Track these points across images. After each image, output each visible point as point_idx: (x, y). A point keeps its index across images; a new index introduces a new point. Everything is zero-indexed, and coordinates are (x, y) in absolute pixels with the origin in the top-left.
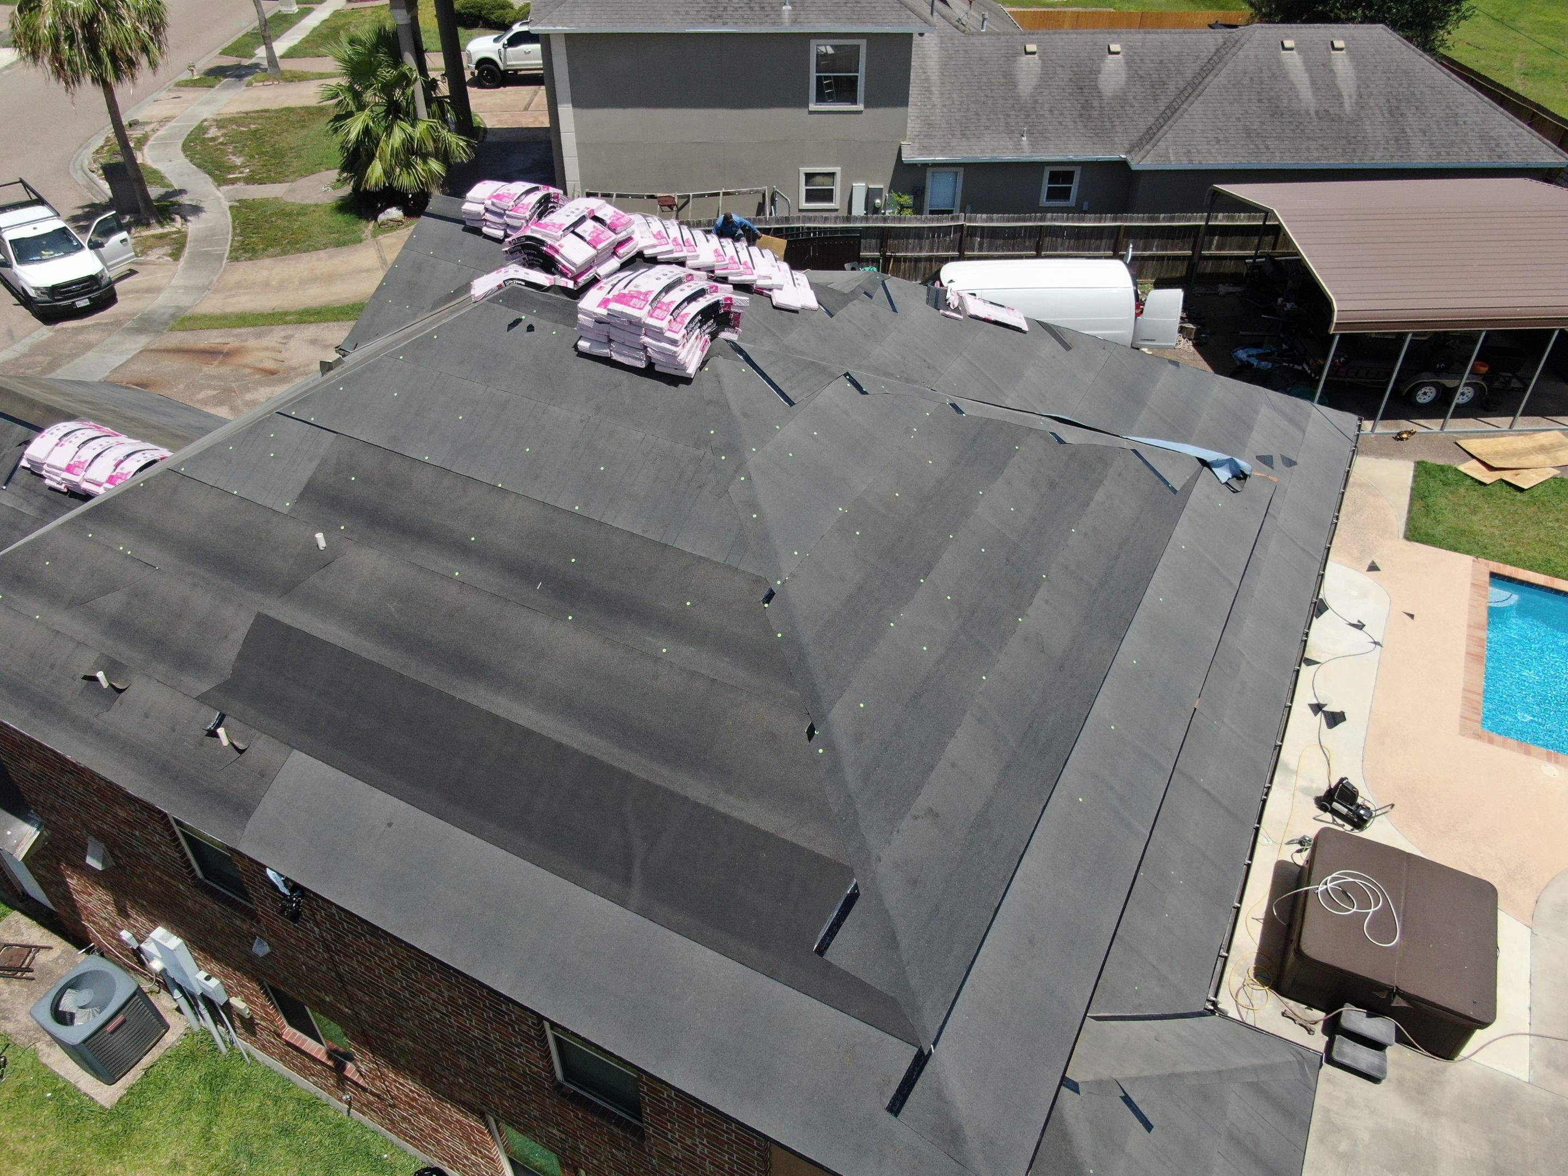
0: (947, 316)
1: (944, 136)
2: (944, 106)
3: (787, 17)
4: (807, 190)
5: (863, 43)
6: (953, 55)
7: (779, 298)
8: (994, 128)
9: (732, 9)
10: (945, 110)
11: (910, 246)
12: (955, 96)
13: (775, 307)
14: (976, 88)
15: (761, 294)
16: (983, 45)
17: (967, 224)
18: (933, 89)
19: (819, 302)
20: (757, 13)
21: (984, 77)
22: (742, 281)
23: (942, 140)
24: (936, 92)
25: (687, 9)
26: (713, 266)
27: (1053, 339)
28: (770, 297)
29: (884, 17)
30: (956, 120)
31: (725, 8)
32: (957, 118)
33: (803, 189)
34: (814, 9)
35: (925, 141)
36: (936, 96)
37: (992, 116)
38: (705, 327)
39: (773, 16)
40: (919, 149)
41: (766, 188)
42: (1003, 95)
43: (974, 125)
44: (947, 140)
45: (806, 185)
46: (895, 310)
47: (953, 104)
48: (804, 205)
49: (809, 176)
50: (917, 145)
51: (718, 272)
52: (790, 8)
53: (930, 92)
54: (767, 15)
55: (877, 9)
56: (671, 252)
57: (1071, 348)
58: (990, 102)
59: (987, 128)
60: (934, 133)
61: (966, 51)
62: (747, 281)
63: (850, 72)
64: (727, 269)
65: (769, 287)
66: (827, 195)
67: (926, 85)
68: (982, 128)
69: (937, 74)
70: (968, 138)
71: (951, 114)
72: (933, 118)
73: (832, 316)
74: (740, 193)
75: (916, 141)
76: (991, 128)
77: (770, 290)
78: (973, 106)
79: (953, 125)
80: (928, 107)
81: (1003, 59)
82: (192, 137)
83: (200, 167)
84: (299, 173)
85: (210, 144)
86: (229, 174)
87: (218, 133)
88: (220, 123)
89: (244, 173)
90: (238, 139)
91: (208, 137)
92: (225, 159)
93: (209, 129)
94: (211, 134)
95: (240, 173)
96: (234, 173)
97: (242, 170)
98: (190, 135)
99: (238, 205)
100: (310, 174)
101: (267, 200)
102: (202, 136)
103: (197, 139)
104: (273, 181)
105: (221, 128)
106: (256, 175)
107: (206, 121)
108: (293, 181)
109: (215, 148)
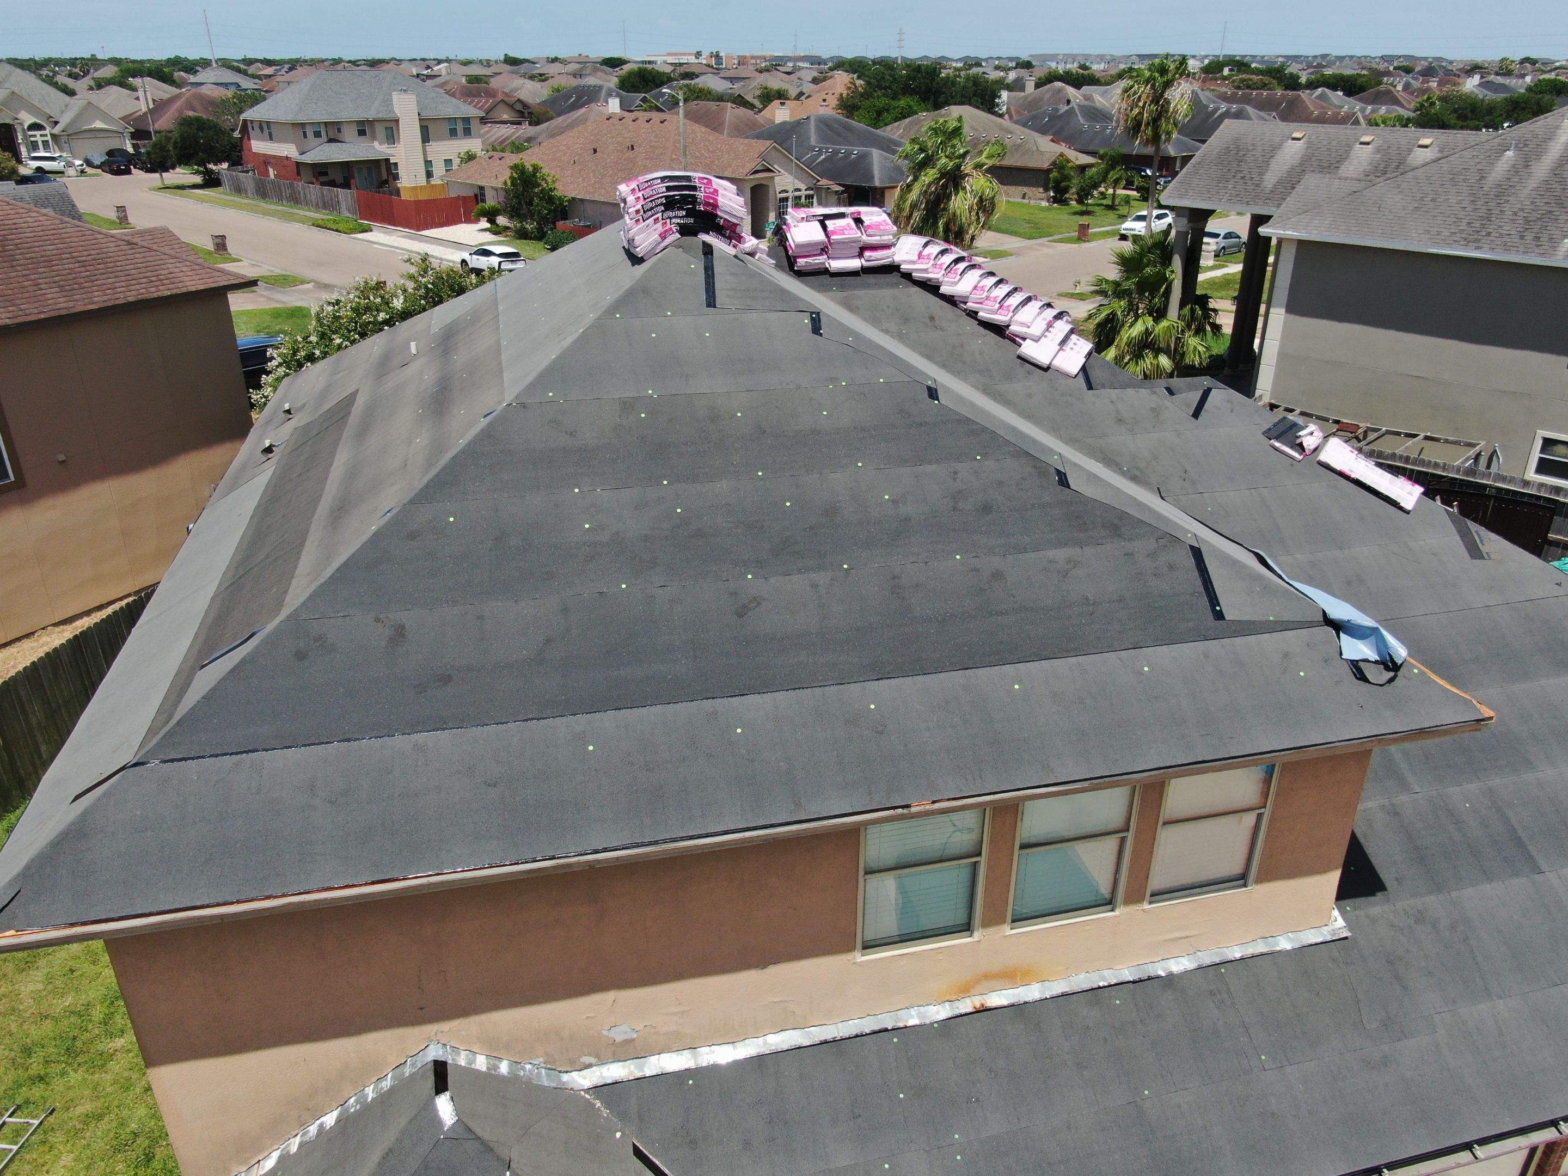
0: (1276, 449)
4: (1541, 459)
7: (1028, 349)
13: (1019, 357)
15: (1014, 341)
19: (1084, 369)
20: (1528, 242)
22: (990, 319)
26: (967, 297)
27: (1458, 538)
28: (1020, 345)
33: (1536, 455)
38: (671, 214)
39: (1548, 248)
41: (1483, 443)
45: (1542, 451)
46: (1196, 415)
48: (1531, 475)
49: (1548, 443)
51: (970, 305)
56: (925, 271)
57: (1483, 558)
62: (997, 320)
64: (981, 303)
65: (1021, 335)
73: (1090, 387)
74: (1447, 441)
77: (1024, 339)
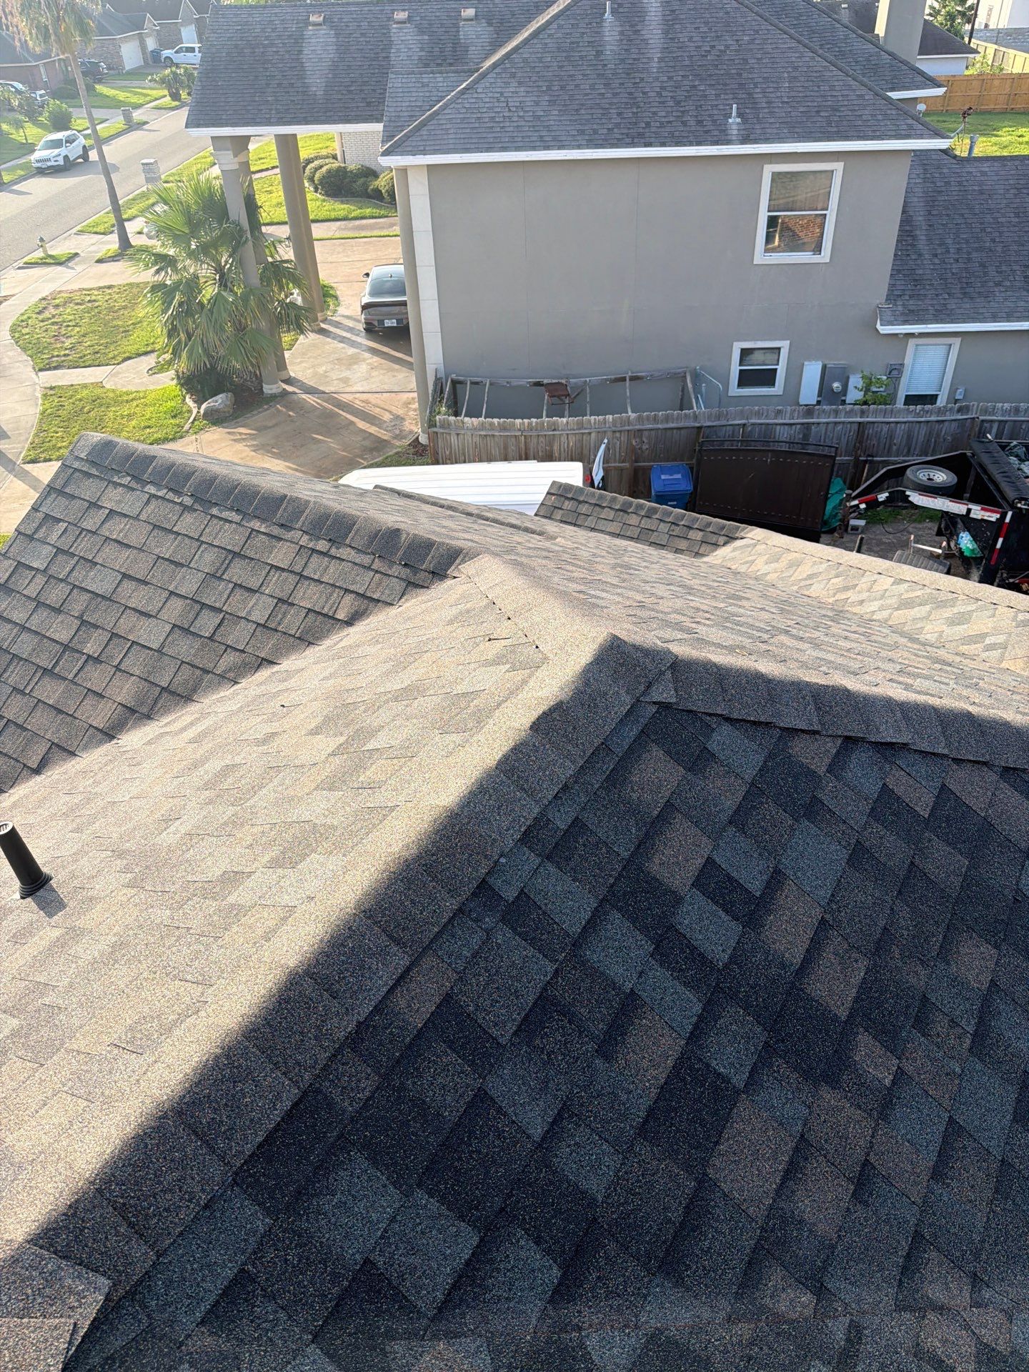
1: (937, 295)
2: (936, 255)
3: (735, 132)
4: (741, 371)
5: (838, 167)
6: (943, 189)
8: (1008, 284)
9: (658, 124)
10: (937, 261)
11: (895, 448)
12: (949, 241)
14: (978, 230)
16: (984, 174)
17: (981, 418)
18: (918, 232)
20: (693, 128)
21: (988, 216)
23: (935, 302)
24: (923, 238)
25: (595, 126)
29: (875, 128)
30: (953, 274)
31: (648, 124)
32: (954, 271)
33: (736, 369)
34: (772, 120)
35: (911, 302)
36: (922, 242)
37: (1004, 268)
39: (716, 133)
40: (902, 314)
41: (687, 369)
42: (1016, 239)
43: (979, 280)
44: (942, 302)
45: (741, 364)
47: (948, 252)
48: (734, 390)
49: (745, 353)
50: (900, 308)
52: (739, 120)
53: (914, 237)
54: (707, 132)
55: (864, 117)
58: (999, 249)
59: (998, 284)
60: (922, 292)
61: (960, 183)
63: (816, 210)
66: (767, 377)
67: (908, 228)
68: (991, 284)
69: (922, 213)
70: (972, 298)
71: (945, 266)
72: (921, 272)
75: (899, 303)
76: (1004, 284)
78: (974, 255)
79: (949, 281)
80: (913, 257)
81: (1012, 191)
82: (25, 317)
83: (24, 349)
84: (127, 355)
85: (42, 324)
86: (53, 357)
87: (53, 311)
88: (57, 301)
89: (68, 355)
90: (70, 317)
91: (41, 317)
92: (52, 340)
93: (45, 308)
94: (46, 314)
95: (65, 355)
96: (58, 356)
97: (67, 352)
98: (22, 315)
99: (52, 392)
100: (139, 355)
101: (85, 386)
102: (34, 316)
103: (29, 318)
104: (97, 364)
105: (57, 306)
106: (81, 358)
107: (44, 299)
108: (118, 364)
109: (44, 328)
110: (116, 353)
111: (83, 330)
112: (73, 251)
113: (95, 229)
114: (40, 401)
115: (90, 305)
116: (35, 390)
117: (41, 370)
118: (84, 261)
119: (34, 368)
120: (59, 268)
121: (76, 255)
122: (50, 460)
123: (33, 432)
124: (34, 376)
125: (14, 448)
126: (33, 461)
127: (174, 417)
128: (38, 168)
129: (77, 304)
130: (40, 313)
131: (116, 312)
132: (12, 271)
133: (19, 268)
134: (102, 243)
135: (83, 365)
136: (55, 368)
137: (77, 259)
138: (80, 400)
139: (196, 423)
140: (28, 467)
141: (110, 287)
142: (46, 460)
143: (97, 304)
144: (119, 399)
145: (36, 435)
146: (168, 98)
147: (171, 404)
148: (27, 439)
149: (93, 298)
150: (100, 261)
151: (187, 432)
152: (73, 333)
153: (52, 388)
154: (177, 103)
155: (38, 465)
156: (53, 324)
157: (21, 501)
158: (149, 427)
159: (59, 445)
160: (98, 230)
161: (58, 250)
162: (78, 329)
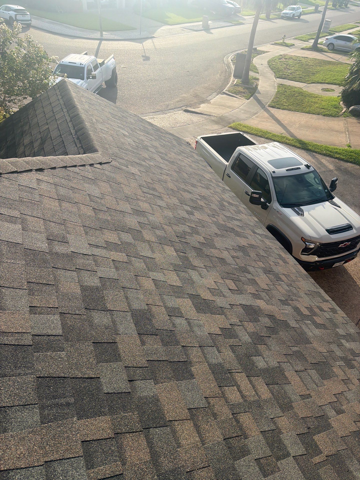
82: (274, 59)
83: (272, 69)
84: (313, 81)
85: (280, 63)
86: (283, 74)
87: (284, 60)
88: (286, 57)
89: (289, 75)
90: (292, 64)
91: (280, 60)
92: (284, 69)
93: (281, 58)
94: (282, 60)
95: (288, 75)
96: (285, 75)
97: (289, 74)
98: (273, 58)
99: (281, 86)
100: (318, 83)
101: (296, 87)
102: (277, 60)
103: (275, 60)
104: (301, 81)
105: (286, 59)
106: (294, 77)
107: (281, 55)
108: (309, 84)
109: (281, 64)
110: (309, 79)
111: (296, 69)
112: (293, 44)
113: (301, 39)
114: (276, 88)
115: (299, 61)
116: (275, 84)
117: (278, 78)
118: (296, 47)
119: (275, 76)
120: (287, 48)
121: (294, 45)
122: (280, 109)
123: (273, 97)
124: (275, 79)
125: (265, 100)
126: (273, 107)
127: (336, 108)
128: (282, 16)
129: (294, 60)
130: (280, 59)
131: (309, 66)
132: (269, 45)
133: (272, 44)
134: (303, 44)
135: (294, 80)
136: (283, 78)
137: (294, 46)
138: (294, 91)
139: (345, 113)
140: (270, 109)
141: (307, 58)
142: (278, 108)
143: (301, 62)
144: (311, 96)
145: (274, 98)
146: (332, 6)
147: (334, 103)
148: (271, 99)
149: (301, 60)
150: (303, 49)
151: (341, 115)
152: (292, 69)
153: (281, 85)
154: (334, 8)
155: (274, 109)
156: (284, 64)
157: (267, 119)
158: (323, 109)
159: (284, 104)
160: (303, 39)
161: (288, 41)
162: (294, 68)
